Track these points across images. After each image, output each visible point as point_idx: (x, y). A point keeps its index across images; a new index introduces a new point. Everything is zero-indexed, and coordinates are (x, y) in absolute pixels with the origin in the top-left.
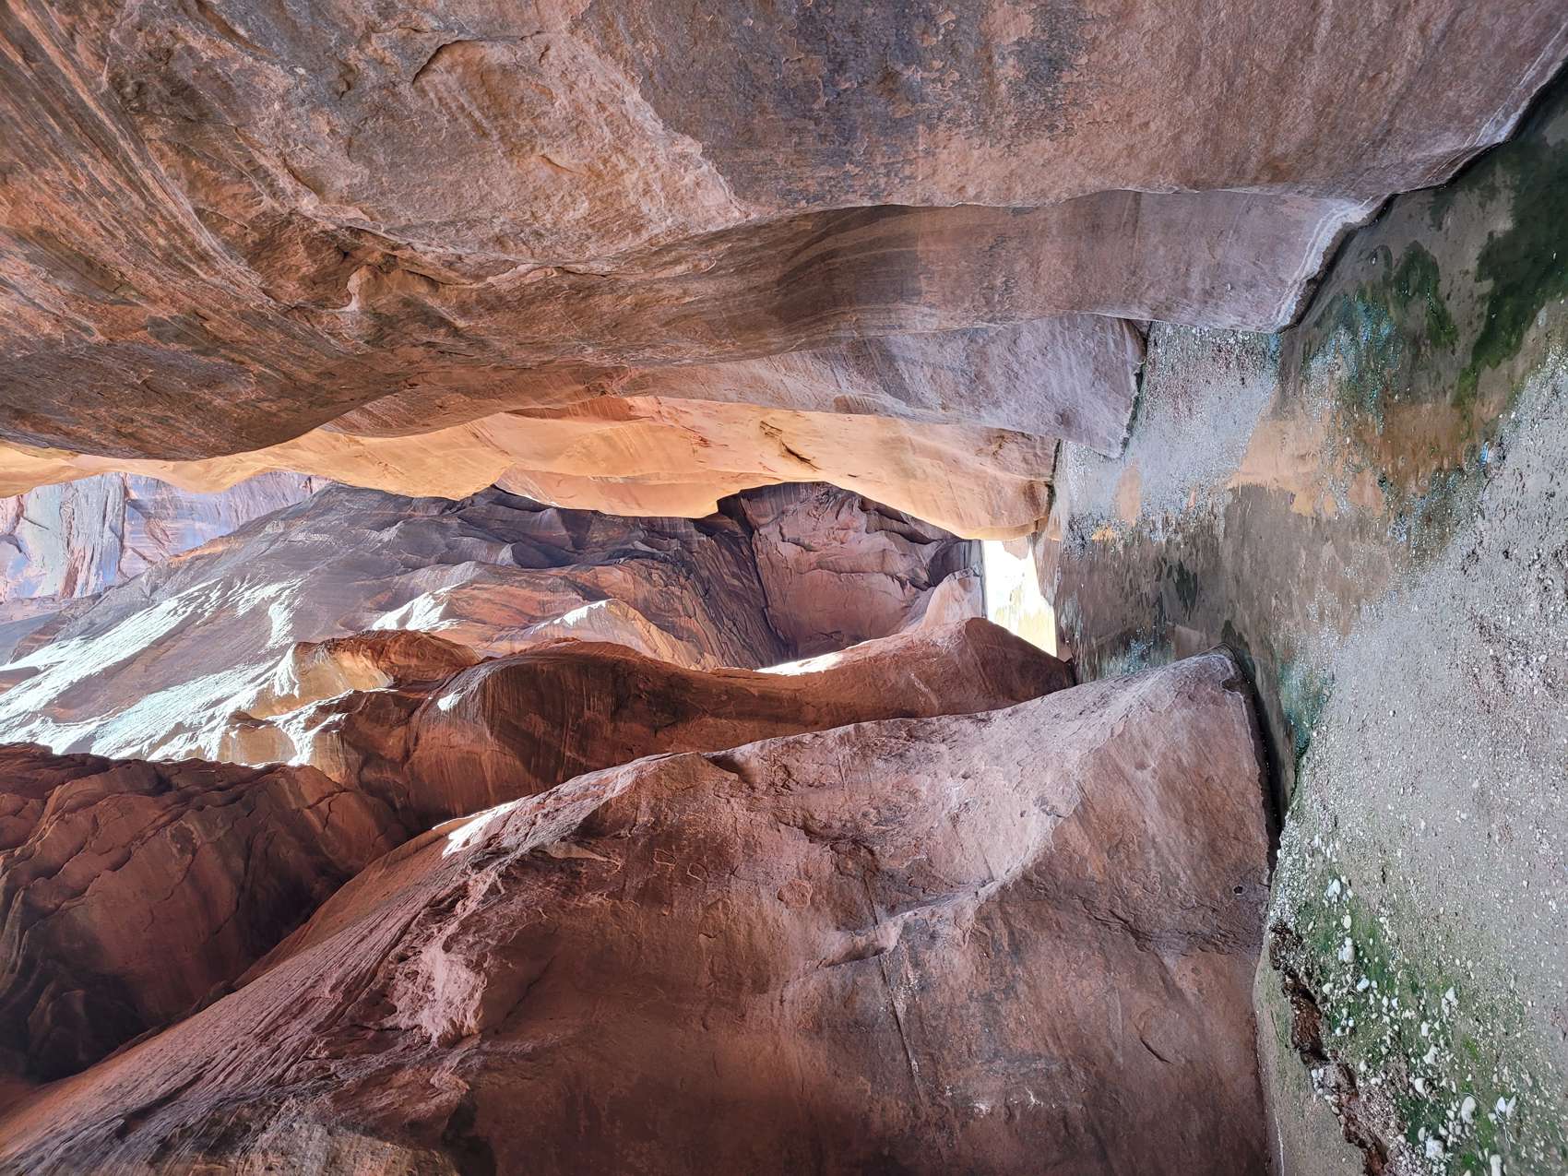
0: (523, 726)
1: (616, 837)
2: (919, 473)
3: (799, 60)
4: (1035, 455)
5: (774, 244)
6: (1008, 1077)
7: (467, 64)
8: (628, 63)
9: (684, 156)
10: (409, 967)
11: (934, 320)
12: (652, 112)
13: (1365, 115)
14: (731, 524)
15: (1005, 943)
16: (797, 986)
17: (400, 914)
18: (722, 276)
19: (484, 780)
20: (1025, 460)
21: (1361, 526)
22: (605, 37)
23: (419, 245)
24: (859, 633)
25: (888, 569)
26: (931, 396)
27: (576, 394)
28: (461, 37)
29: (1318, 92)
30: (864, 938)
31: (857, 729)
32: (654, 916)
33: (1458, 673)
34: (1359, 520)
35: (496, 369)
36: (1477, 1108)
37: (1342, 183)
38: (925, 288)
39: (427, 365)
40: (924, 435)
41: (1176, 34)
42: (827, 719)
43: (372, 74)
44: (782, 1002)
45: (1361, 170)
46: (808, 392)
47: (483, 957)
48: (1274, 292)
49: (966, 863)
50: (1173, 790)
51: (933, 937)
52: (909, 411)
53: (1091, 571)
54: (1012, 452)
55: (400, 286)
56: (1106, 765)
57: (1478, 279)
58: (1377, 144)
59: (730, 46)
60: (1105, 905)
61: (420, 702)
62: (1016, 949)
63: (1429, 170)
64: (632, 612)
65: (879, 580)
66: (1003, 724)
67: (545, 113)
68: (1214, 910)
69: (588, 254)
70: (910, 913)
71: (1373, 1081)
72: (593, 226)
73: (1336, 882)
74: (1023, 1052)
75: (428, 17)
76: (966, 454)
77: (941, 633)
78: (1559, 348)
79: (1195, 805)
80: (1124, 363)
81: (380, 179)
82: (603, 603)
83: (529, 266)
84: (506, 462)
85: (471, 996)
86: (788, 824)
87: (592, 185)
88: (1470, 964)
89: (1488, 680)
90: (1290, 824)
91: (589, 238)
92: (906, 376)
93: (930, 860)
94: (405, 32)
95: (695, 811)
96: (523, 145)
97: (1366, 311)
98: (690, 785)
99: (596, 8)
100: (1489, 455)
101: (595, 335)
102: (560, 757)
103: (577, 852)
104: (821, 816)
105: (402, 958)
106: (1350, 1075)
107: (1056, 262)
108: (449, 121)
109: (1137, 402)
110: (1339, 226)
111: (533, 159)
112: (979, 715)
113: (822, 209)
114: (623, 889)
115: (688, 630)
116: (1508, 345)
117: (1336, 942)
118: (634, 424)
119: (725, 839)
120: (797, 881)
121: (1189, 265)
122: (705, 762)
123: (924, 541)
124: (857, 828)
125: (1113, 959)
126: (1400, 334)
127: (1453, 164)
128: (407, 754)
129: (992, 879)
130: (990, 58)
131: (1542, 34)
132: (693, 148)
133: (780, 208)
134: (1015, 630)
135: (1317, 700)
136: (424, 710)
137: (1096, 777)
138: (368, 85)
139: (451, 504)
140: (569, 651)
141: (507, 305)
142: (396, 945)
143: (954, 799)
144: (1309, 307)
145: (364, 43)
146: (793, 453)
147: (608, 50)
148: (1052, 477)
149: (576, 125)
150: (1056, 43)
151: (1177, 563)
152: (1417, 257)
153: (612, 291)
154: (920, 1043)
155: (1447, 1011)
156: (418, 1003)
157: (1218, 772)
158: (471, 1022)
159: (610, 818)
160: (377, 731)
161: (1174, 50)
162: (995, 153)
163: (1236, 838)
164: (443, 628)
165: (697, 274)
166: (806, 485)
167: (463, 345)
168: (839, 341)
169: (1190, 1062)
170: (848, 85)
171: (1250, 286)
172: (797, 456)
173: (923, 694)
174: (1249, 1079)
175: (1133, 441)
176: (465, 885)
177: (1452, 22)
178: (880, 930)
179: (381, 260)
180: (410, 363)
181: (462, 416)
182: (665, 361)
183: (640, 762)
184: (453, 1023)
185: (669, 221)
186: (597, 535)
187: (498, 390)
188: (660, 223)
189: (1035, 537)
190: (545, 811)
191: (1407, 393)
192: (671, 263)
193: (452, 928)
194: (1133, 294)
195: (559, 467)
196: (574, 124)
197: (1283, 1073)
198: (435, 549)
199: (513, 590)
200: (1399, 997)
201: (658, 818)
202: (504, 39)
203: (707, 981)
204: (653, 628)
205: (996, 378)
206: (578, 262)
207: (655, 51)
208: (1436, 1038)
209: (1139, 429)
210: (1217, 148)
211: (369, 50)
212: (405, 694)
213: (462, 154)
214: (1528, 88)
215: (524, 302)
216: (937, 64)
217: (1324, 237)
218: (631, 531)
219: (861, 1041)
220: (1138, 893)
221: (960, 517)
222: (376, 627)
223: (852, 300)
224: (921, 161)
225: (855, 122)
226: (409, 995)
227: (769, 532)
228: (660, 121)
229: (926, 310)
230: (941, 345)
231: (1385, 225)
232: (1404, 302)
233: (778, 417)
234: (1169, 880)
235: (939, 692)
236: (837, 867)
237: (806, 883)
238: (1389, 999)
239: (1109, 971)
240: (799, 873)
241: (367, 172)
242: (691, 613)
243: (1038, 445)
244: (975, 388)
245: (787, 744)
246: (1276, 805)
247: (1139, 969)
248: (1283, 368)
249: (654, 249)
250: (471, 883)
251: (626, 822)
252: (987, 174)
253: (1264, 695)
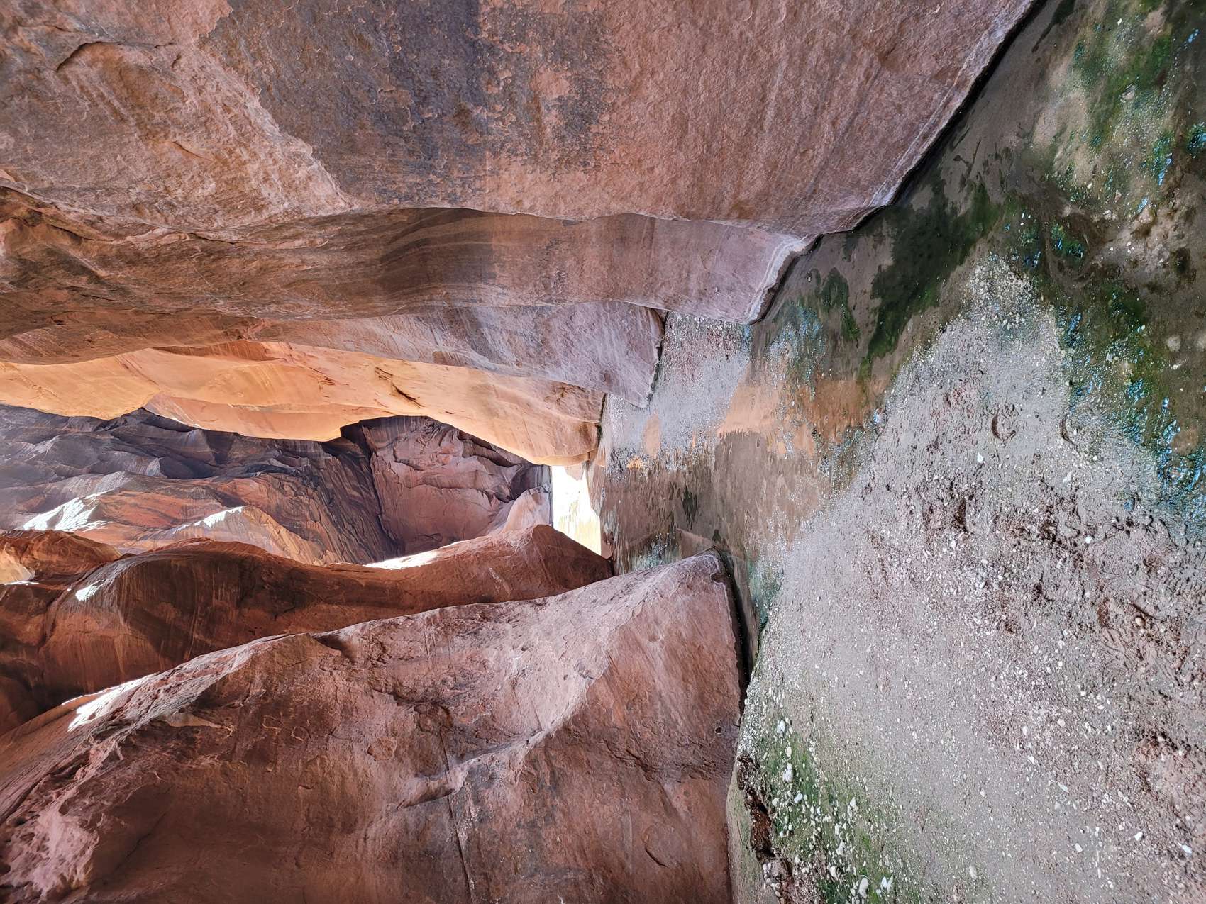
0: (156, 614)
1: (229, 707)
2: (501, 413)
3: (391, 92)
4: (588, 403)
5: (375, 231)
6: (545, 888)
7: (107, 61)
8: (249, 77)
9: (298, 155)
10: (23, 830)
11: (506, 298)
12: (270, 117)
13: (798, 178)
14: (352, 447)
15: (547, 779)
16: (379, 825)
17: (21, 782)
18: (335, 251)
19: (116, 662)
20: (580, 406)
21: (801, 464)
22: (229, 54)
23: (61, 205)
24: (455, 535)
25: (479, 485)
26: (509, 355)
27: (215, 337)
28: (101, 39)
29: (767, 159)
30: (436, 782)
31: (442, 613)
32: (260, 772)
33: (858, 570)
34: (800, 460)
35: (137, 312)
36: (870, 886)
37: (788, 223)
38: (498, 274)
39: (72, 305)
40: (504, 383)
41: (670, 108)
42: (421, 604)
43: (19, 60)
44: (365, 839)
45: (798, 216)
46: (414, 348)
47: (97, 817)
48: (746, 296)
49: (522, 718)
50: (676, 656)
51: (492, 778)
52: (491, 365)
53: (626, 491)
54: (571, 400)
55: (44, 238)
56: (627, 638)
57: (872, 297)
58: (808, 199)
59: (335, 74)
60: (623, 746)
61: (58, 594)
62: (556, 784)
63: (842, 220)
64: (265, 517)
65: (472, 494)
66: (555, 608)
67: (178, 109)
68: (701, 746)
69: (216, 225)
70: (475, 760)
71: (803, 870)
72: (220, 203)
73: (782, 722)
74: (558, 865)
75: (71, 20)
76: (537, 400)
77: (514, 536)
78: (920, 347)
79: (690, 666)
80: (649, 339)
81: (25, 147)
82: (240, 509)
83: (165, 230)
84: (154, 390)
85: (83, 852)
86: (380, 691)
87: (218, 170)
88: (865, 780)
89: (876, 575)
90: (754, 680)
91: (216, 212)
92: (489, 339)
93: (493, 716)
94: (49, 29)
95: (302, 683)
96: (157, 133)
97: (805, 313)
98: (298, 659)
99: (221, 30)
100: (878, 418)
101: (225, 291)
102: (187, 639)
103: (194, 721)
104: (409, 684)
105: (20, 822)
106: (788, 866)
107: (596, 262)
108: (90, 106)
109: (658, 368)
110: (788, 253)
111: (166, 144)
112: (537, 600)
113: (412, 206)
114: (234, 751)
115: (314, 532)
116: (890, 342)
117: (782, 767)
118: (269, 364)
119: (327, 706)
120: (386, 738)
121: (689, 272)
122: (313, 642)
123: (507, 465)
124: (437, 692)
125: (627, 788)
126: (825, 332)
127: (856, 217)
128: (44, 639)
129: (540, 729)
130: (538, 108)
131: (908, 136)
132: (307, 150)
133: (377, 203)
134: (572, 535)
135: (772, 588)
136: (63, 600)
137: (619, 649)
138: (14, 69)
139: (104, 424)
140: (202, 549)
141: (145, 261)
142: (14, 810)
143: (515, 667)
144: (769, 308)
145: (10, 33)
146: (401, 393)
147: (232, 64)
148: (600, 420)
149: (204, 121)
150: (586, 103)
151: (683, 486)
152: (836, 280)
153: (240, 256)
154: (477, 865)
155: (851, 815)
156: (31, 862)
157: (706, 642)
158: (81, 876)
159: (226, 691)
160: (16, 619)
161: (669, 118)
162: (544, 178)
163: (718, 691)
164: (91, 528)
165: (313, 248)
166: (416, 418)
167: (105, 291)
168: (432, 309)
169: (681, 864)
170: (430, 115)
171: (730, 290)
172: (405, 395)
173: (499, 584)
174: (722, 874)
175: (655, 396)
176: (87, 754)
177: (851, 123)
178: (450, 775)
179: (26, 215)
180: (56, 303)
181: (109, 350)
182: (288, 315)
183: (257, 642)
184: (63, 878)
185: (286, 205)
186: (237, 453)
187: (144, 330)
188: (279, 205)
189: (588, 464)
190: (168, 687)
191: (829, 373)
192: (290, 238)
193: (70, 793)
194: (650, 290)
195: (202, 395)
196: (203, 119)
197: (744, 868)
198: (87, 460)
199: (159, 497)
200: (821, 806)
201: (268, 690)
202: (140, 45)
203: (302, 826)
204: (283, 531)
205: (557, 344)
206: (207, 230)
207: (272, 70)
208: (843, 836)
209: (659, 388)
210: (701, 192)
211: (16, 40)
212: (45, 587)
213: (102, 134)
214: (901, 170)
215: (160, 259)
216: (499, 107)
217: (778, 260)
218: (268, 450)
219: (429, 867)
220: (648, 736)
221: (531, 447)
222: (26, 527)
223: (443, 278)
224: (488, 178)
225: (437, 143)
226: (24, 855)
227: (385, 454)
228: (277, 125)
229: (500, 290)
230: (516, 317)
231: (817, 255)
232: (828, 309)
233: (389, 364)
234: (671, 725)
235: (511, 583)
236: (419, 724)
237: (392, 739)
238: (815, 808)
239: (624, 797)
240: (387, 731)
241: (12, 140)
242: (317, 517)
243: (590, 395)
244: (541, 351)
245: (384, 625)
246: (746, 665)
247: (646, 794)
248: (753, 350)
249: (274, 225)
250: (92, 751)
251: (240, 693)
252: (539, 193)
253: (739, 586)
